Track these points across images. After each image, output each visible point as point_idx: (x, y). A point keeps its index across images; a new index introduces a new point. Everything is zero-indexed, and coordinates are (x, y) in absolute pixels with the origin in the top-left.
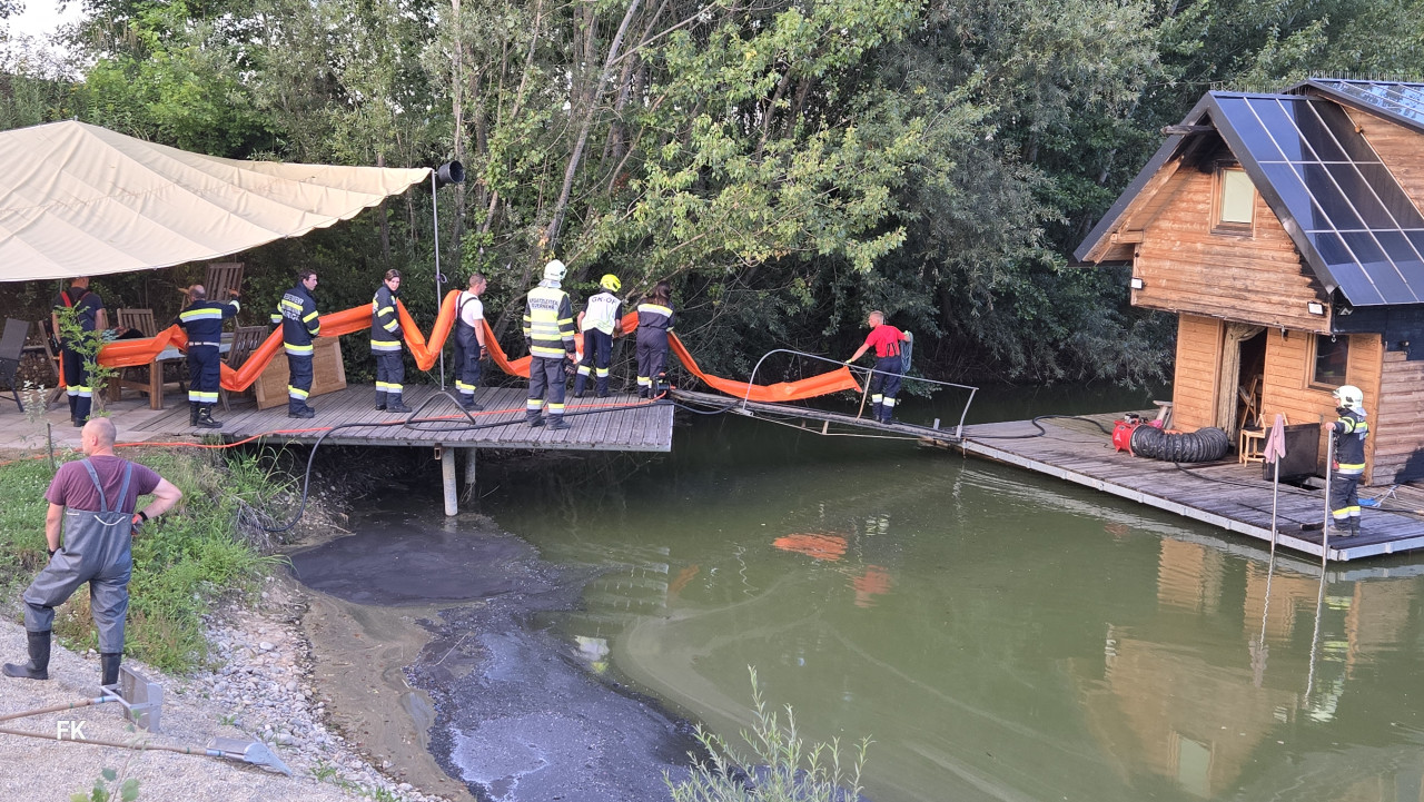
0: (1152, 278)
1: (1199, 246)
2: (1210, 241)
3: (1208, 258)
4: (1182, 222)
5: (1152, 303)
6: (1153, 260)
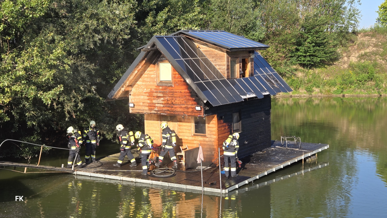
0: (137, 102)
1: (153, 90)
2: (156, 88)
3: (157, 94)
4: (146, 82)
5: (138, 111)
6: (136, 96)
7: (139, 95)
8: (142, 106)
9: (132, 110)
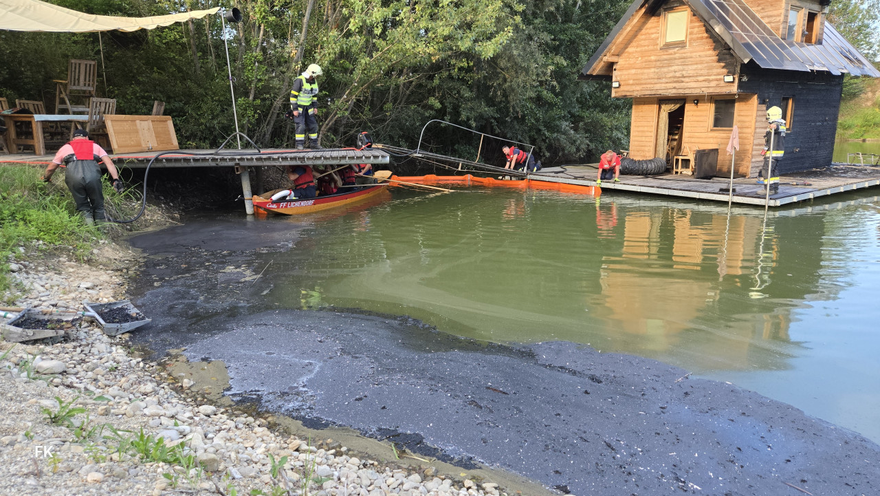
0: (625, 80)
1: (653, 58)
2: (659, 54)
3: (658, 63)
4: (642, 46)
5: (624, 94)
6: (624, 71)
7: (629, 69)
8: (632, 85)
9: (616, 92)
